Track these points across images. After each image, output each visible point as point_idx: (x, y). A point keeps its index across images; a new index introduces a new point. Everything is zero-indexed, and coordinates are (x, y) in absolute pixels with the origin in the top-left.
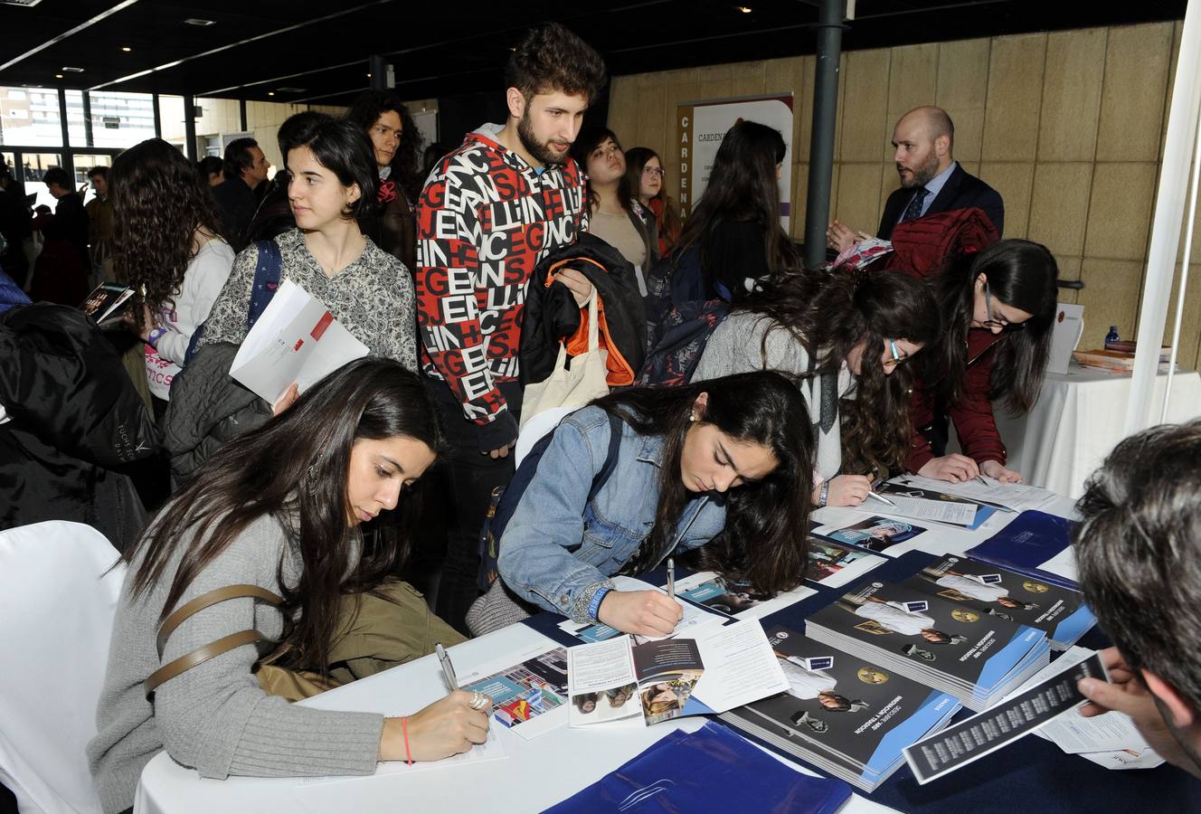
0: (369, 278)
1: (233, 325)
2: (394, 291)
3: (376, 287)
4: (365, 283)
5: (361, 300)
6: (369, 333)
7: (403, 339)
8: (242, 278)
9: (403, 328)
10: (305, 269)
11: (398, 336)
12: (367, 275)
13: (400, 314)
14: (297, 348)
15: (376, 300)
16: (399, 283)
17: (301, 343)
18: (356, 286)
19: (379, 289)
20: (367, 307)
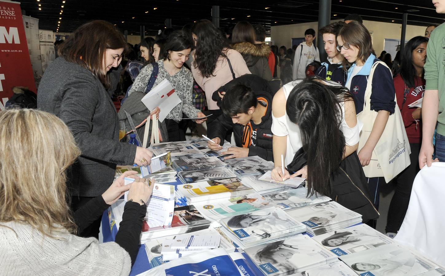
0: (182, 76)
1: (141, 89)
2: (188, 80)
3: (184, 79)
4: (181, 78)
5: (179, 83)
6: (181, 93)
7: (190, 95)
8: (145, 76)
9: (190, 91)
10: (163, 74)
11: (188, 93)
12: (181, 75)
13: (189, 87)
14: (162, 97)
15: (183, 83)
16: (190, 78)
17: (163, 96)
18: (178, 79)
19: (185, 79)
20: (181, 85)
